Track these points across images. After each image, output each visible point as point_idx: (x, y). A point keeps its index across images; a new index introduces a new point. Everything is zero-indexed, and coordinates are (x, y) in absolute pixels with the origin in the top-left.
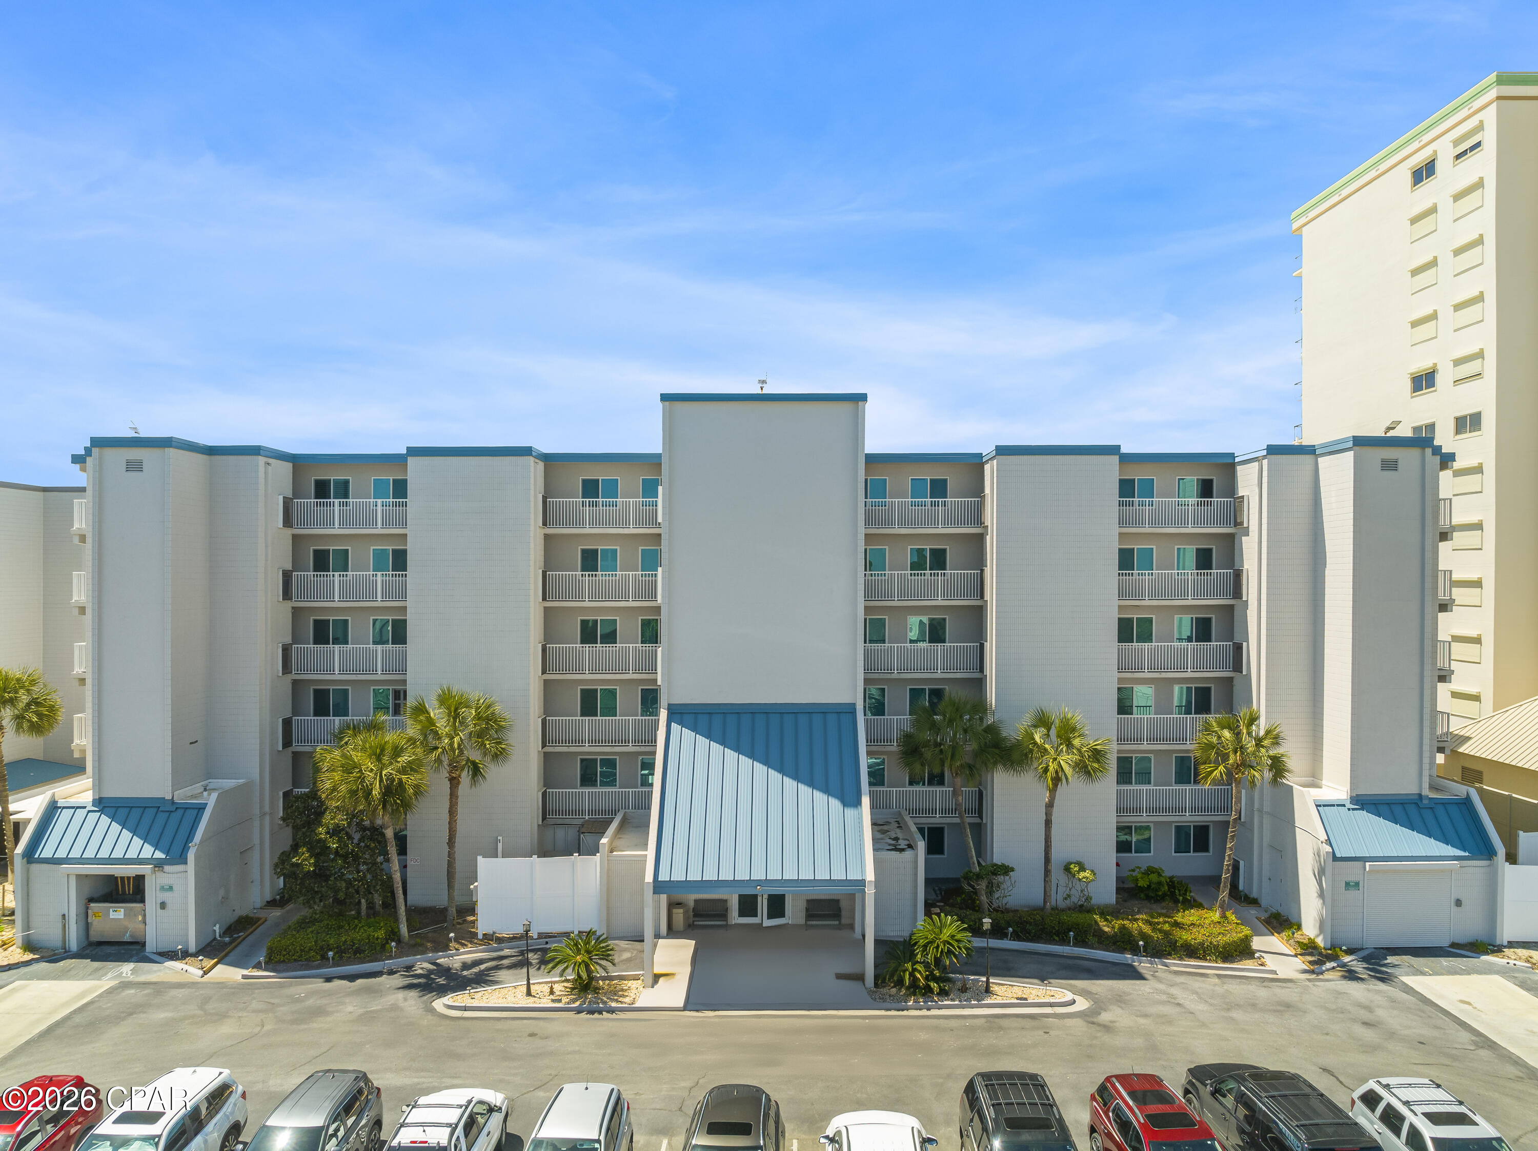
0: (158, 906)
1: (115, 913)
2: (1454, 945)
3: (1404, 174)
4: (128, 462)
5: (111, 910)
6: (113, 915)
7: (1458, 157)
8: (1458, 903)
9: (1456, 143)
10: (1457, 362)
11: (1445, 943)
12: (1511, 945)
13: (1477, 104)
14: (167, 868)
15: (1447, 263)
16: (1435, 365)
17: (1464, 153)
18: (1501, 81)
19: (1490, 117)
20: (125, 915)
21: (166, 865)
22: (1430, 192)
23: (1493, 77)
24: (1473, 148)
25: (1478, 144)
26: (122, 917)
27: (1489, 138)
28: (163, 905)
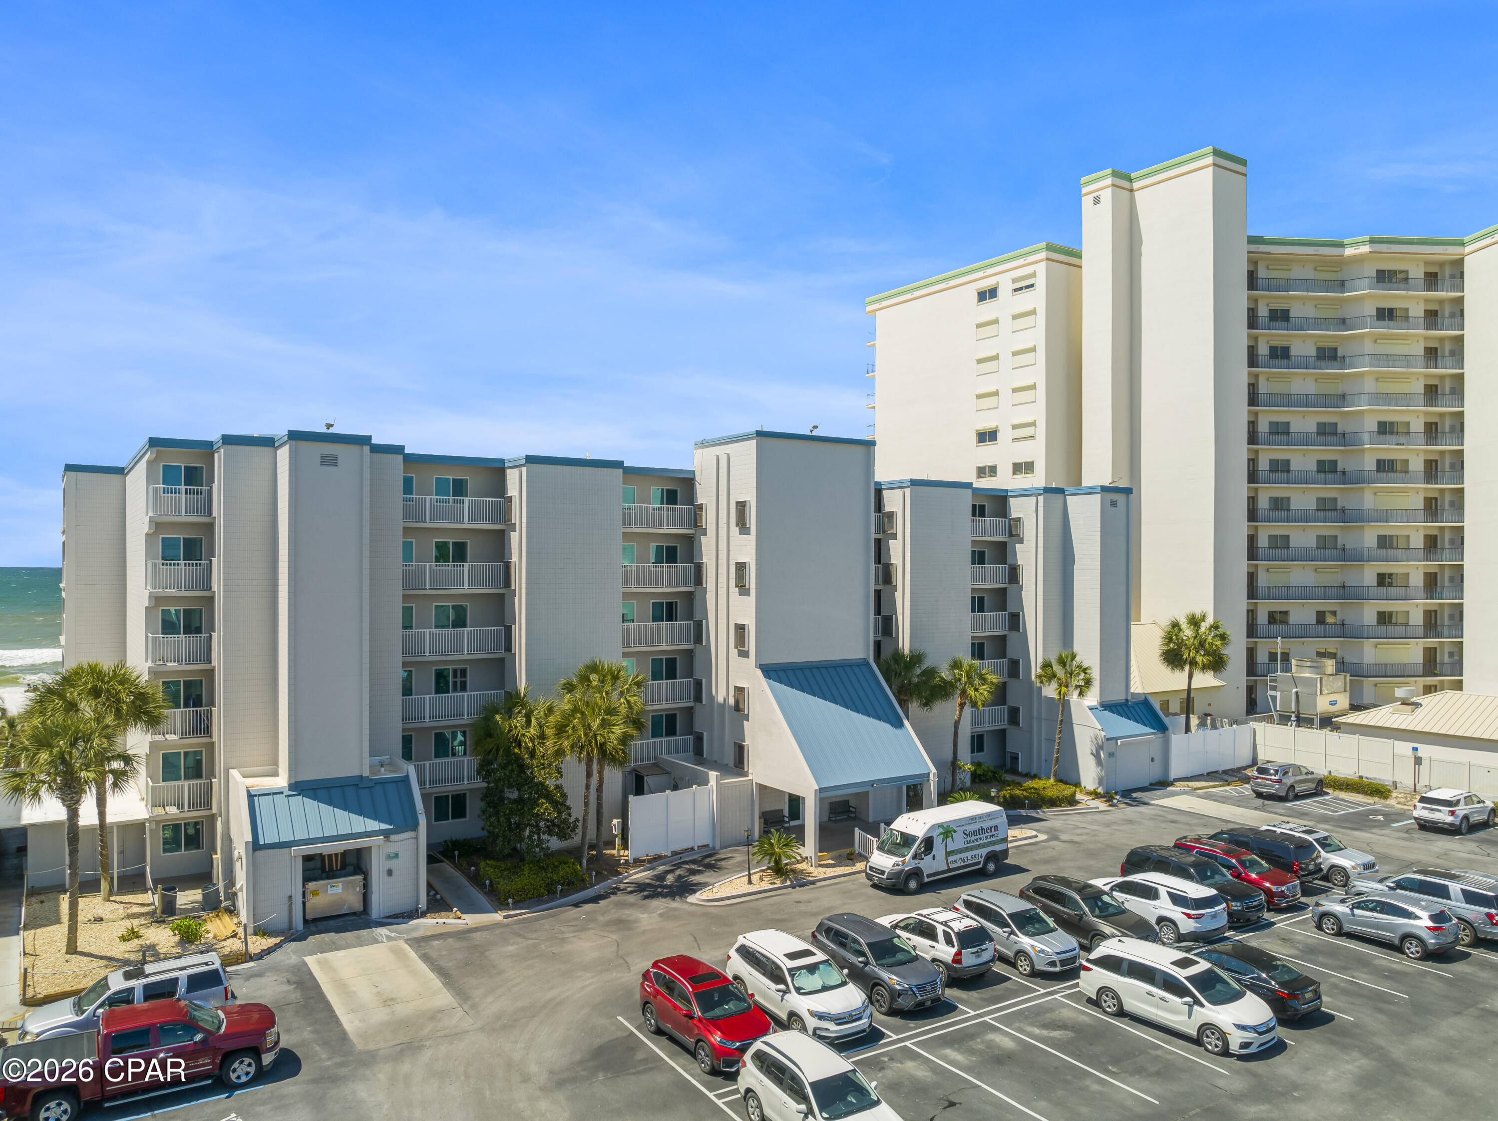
0: (386, 873)
1: (333, 888)
2: (1151, 784)
3: (971, 292)
4: (323, 457)
5: (329, 886)
6: (330, 891)
7: (1015, 290)
8: (1153, 760)
9: (1014, 281)
10: (1015, 427)
11: (1147, 784)
12: (1176, 780)
13: (1031, 259)
14: (393, 837)
15: (1006, 360)
16: (997, 426)
17: (1021, 289)
18: (1049, 248)
19: (1041, 269)
20: (343, 889)
21: (392, 834)
22: (989, 309)
23: (1044, 244)
24: (1027, 287)
25: (1032, 286)
26: (340, 891)
27: (1041, 282)
28: (390, 873)
